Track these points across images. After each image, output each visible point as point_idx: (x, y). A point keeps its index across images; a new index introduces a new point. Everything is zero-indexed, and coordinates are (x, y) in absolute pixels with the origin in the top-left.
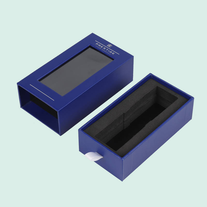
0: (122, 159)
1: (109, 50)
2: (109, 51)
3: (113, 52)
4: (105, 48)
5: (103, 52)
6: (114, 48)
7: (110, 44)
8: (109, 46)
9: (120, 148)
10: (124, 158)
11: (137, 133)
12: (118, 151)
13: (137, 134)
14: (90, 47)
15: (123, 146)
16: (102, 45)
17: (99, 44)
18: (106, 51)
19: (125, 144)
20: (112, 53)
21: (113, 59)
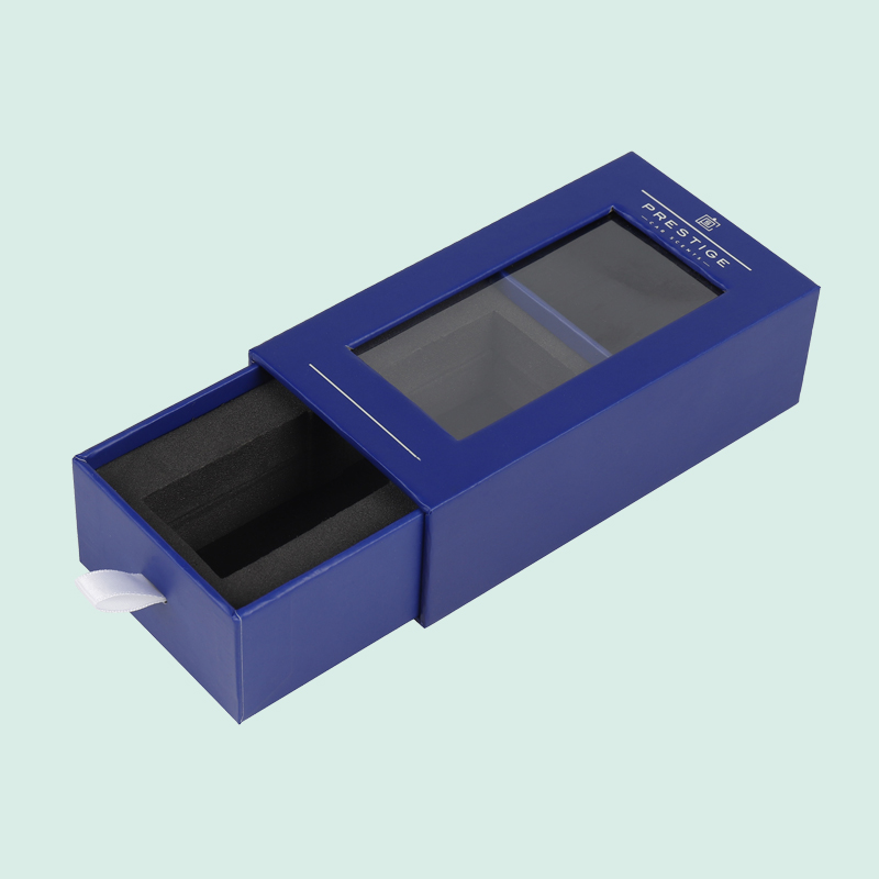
0: (233, 614)
1: (704, 241)
2: (705, 250)
3: (722, 255)
4: (683, 233)
5: (673, 249)
6: (729, 234)
7: (713, 213)
8: (708, 223)
9: (245, 565)
10: (246, 614)
11: (342, 510)
12: (231, 578)
13: (341, 513)
14: (616, 216)
15: (262, 559)
16: (670, 217)
17: (659, 208)
18: (688, 246)
19: (274, 552)
20: (718, 258)
21: (718, 291)
